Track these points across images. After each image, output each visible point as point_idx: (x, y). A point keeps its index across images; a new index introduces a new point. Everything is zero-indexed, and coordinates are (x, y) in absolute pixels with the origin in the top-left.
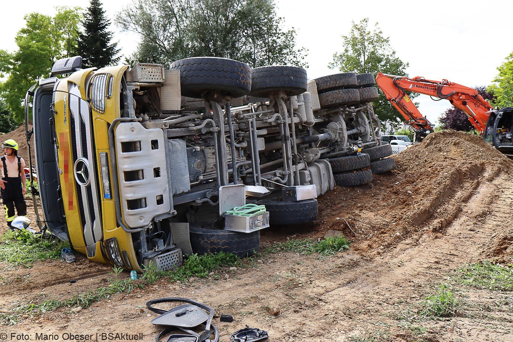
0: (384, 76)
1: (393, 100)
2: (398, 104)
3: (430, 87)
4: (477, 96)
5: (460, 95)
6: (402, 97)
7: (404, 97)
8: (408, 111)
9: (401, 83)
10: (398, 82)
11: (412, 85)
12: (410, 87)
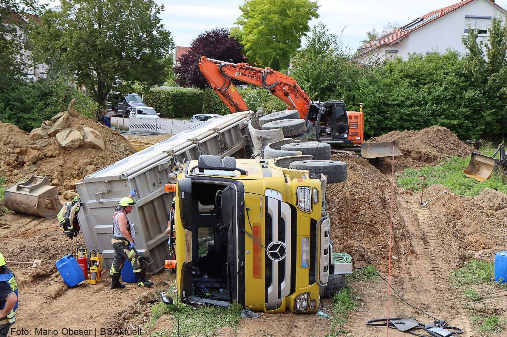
0: (208, 61)
1: (219, 90)
2: (224, 94)
3: (255, 76)
4: (295, 86)
5: (282, 85)
6: (228, 87)
7: (230, 87)
8: (233, 103)
9: (228, 71)
10: (224, 69)
11: (237, 73)
12: (235, 75)
